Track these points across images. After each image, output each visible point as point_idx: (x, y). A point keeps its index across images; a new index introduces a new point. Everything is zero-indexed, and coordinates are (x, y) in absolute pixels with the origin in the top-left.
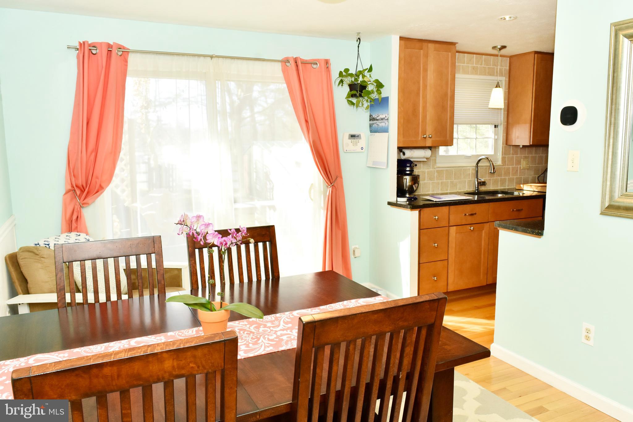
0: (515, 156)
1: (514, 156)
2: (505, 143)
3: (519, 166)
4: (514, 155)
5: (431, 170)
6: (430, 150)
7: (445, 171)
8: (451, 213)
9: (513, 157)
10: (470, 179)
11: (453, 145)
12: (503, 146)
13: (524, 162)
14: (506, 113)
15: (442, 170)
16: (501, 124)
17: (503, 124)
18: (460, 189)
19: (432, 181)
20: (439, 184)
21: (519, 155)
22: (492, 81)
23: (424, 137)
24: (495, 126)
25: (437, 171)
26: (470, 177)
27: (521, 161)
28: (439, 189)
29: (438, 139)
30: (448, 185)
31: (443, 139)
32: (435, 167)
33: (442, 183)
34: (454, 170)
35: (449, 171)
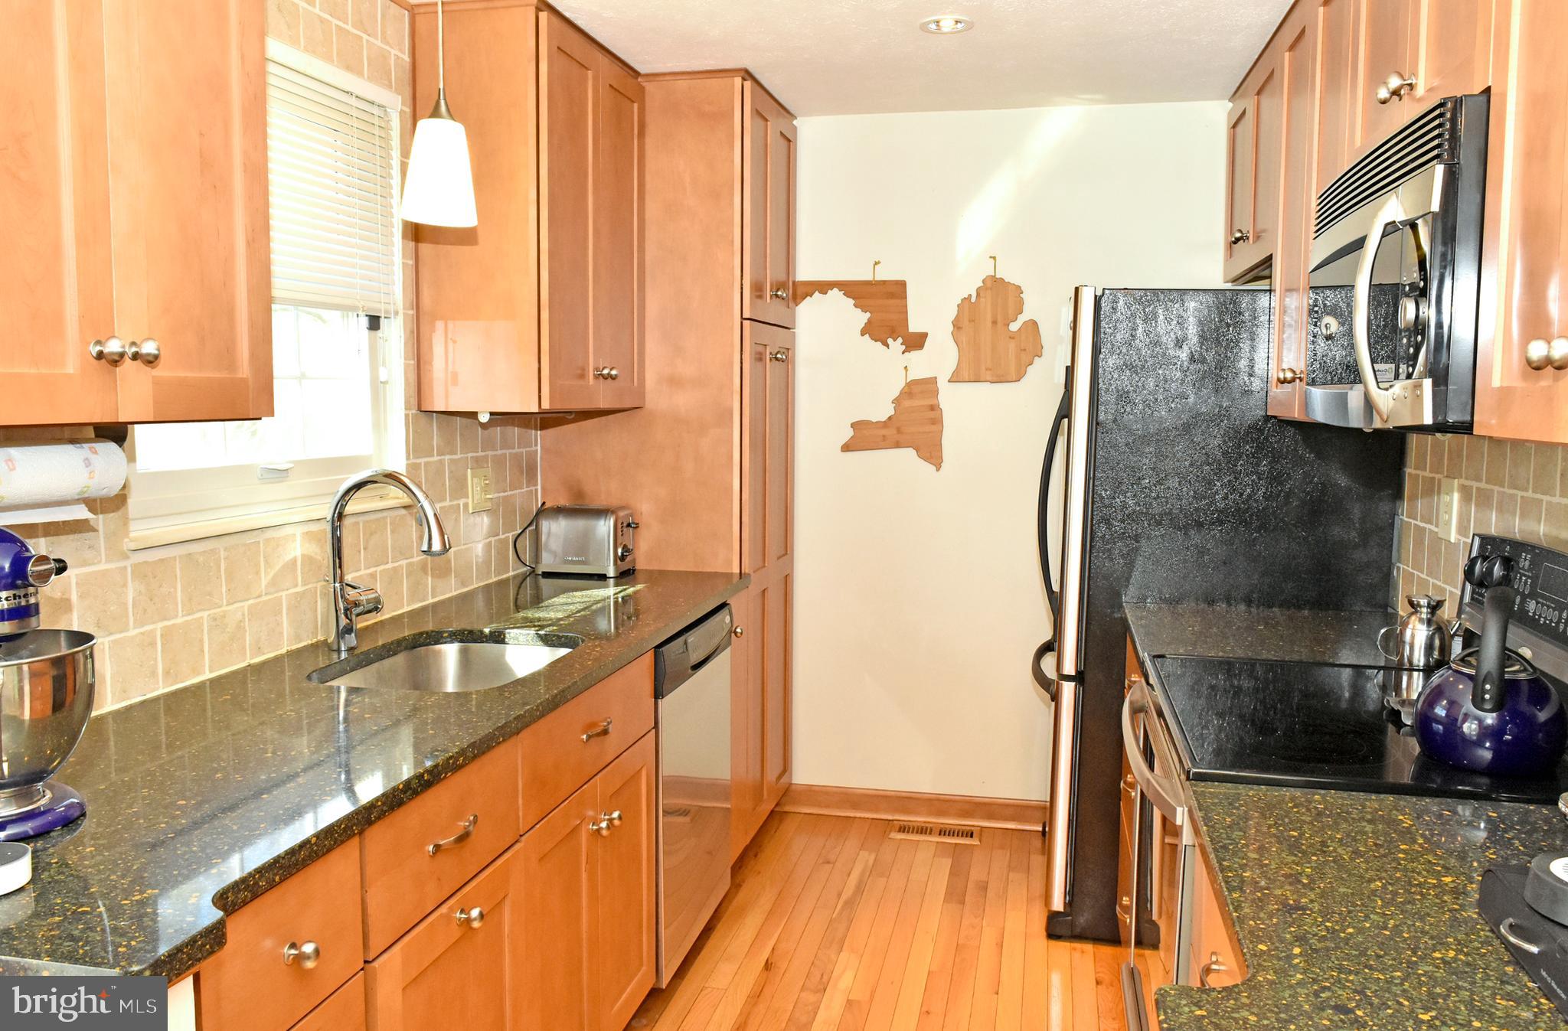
0: (447, 457)
1: (444, 460)
2: (414, 401)
3: (462, 502)
4: (443, 454)
5: (102, 567)
6: (112, 446)
7: (178, 565)
8: (370, 870)
9: (441, 462)
10: (299, 589)
11: (271, 413)
12: (407, 416)
13: (476, 480)
14: (411, 262)
15: (162, 560)
16: (396, 313)
17: (401, 312)
18: (259, 650)
19: (112, 638)
20: (153, 644)
21: (459, 456)
22: (353, 101)
23: (100, 356)
24: (374, 323)
25: (135, 566)
26: (296, 578)
27: (466, 479)
28: (154, 673)
29: (190, 374)
30: (201, 641)
31: (217, 375)
32: (128, 544)
33: (167, 634)
34: (226, 549)
35: (201, 559)
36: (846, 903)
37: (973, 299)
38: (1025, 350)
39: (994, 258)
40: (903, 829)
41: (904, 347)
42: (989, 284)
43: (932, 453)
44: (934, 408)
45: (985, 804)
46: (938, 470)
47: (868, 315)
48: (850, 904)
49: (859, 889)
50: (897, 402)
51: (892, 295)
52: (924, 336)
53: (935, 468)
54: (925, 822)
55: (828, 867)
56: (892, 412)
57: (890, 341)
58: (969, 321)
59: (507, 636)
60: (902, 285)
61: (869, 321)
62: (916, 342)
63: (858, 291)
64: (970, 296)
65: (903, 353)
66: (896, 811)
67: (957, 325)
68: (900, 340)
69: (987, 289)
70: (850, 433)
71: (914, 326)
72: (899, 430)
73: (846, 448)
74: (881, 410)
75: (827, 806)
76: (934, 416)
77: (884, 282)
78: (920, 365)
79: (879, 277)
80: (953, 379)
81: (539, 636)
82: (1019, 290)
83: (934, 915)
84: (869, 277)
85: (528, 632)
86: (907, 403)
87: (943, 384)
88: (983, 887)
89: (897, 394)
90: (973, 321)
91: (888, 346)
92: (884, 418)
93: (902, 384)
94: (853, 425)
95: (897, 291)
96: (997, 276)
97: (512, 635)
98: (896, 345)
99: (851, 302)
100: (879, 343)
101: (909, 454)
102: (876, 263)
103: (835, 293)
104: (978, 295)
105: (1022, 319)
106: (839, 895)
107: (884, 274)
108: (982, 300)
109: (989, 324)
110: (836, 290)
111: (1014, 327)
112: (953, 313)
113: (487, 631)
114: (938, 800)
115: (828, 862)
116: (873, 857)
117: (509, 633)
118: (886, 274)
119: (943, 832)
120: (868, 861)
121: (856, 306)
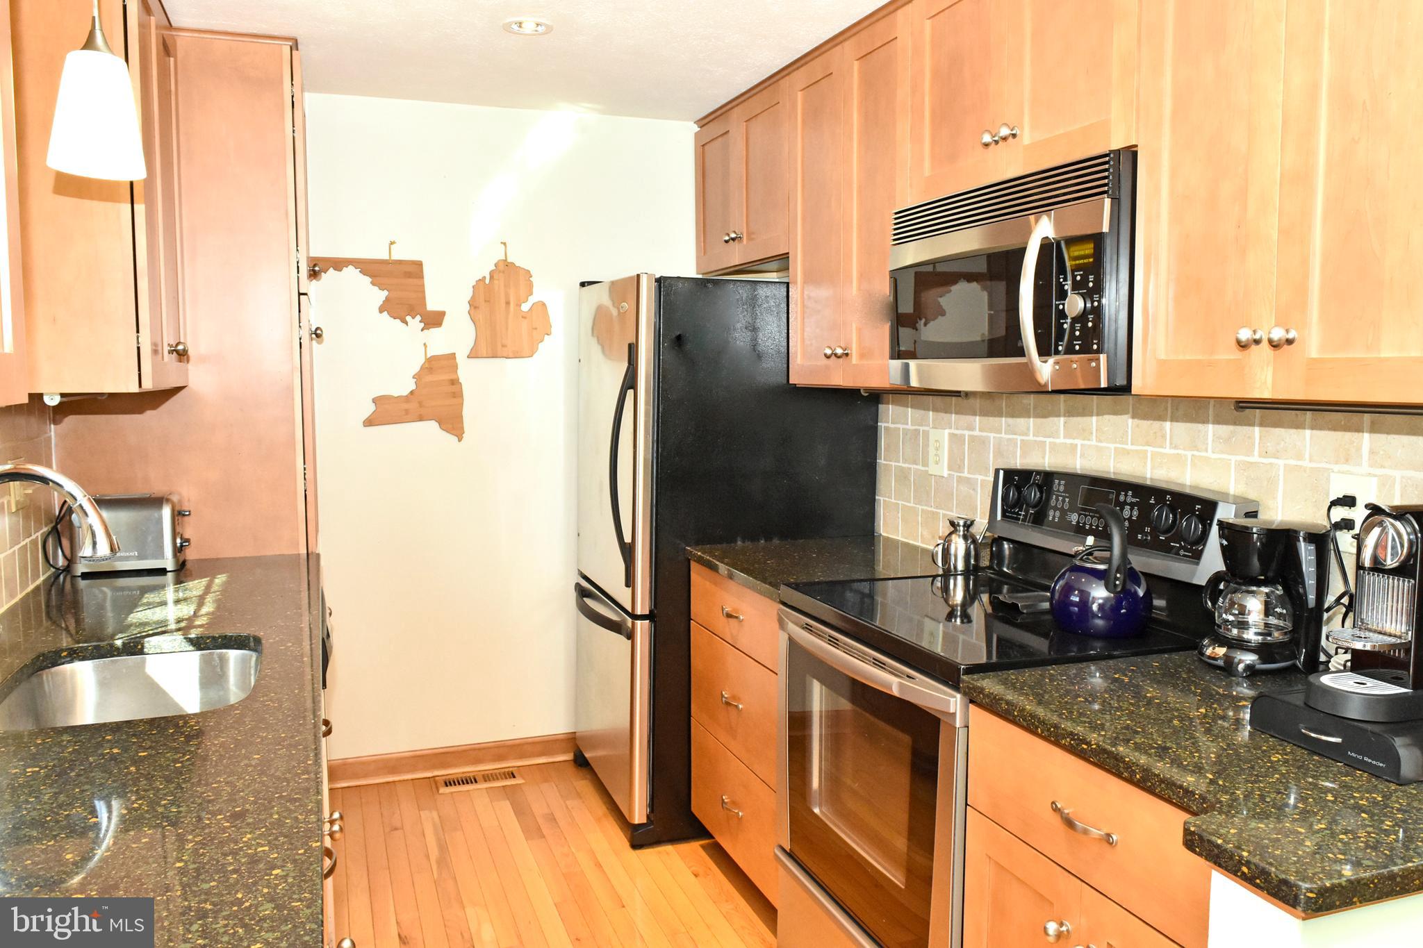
3: (5, 500)
36: (439, 862)
37: (487, 281)
38: (536, 329)
39: (505, 244)
40: (448, 783)
41: (422, 325)
42: (502, 267)
43: (453, 424)
44: (455, 382)
45: (519, 745)
46: (460, 440)
47: (385, 293)
48: (443, 861)
49: (443, 848)
50: (417, 377)
51: (409, 275)
52: (443, 314)
53: (456, 439)
54: (463, 773)
55: (399, 833)
56: (414, 387)
57: (408, 318)
58: (485, 301)
59: (146, 645)
60: (419, 265)
61: (387, 300)
62: (434, 320)
63: (374, 270)
64: (485, 277)
65: (422, 330)
66: (434, 767)
67: (473, 305)
68: (418, 318)
69: (500, 272)
70: (371, 408)
71: (432, 305)
72: (421, 404)
73: (369, 422)
74: (403, 386)
75: (365, 776)
76: (454, 389)
77: (400, 262)
78: (440, 341)
79: (395, 257)
80: (472, 356)
81: (190, 641)
82: (528, 274)
83: (525, 853)
84: (384, 256)
85: (174, 637)
86: (429, 378)
87: (461, 359)
88: (552, 819)
89: (417, 369)
90: (488, 301)
91: (407, 324)
92: (405, 393)
93: (423, 360)
94: (374, 401)
95: (414, 271)
96: (509, 260)
97: (151, 643)
98: (415, 323)
99: (368, 280)
100: (398, 321)
101: (432, 426)
102: (392, 243)
103: (350, 271)
104: (492, 277)
105: (532, 300)
106: (428, 857)
107: (399, 254)
108: (496, 282)
109: (503, 305)
110: (351, 267)
111: (525, 307)
112: (468, 294)
113: (119, 643)
114: (475, 749)
115: (396, 829)
116: (435, 814)
117: (148, 642)
118: (402, 253)
119: (487, 778)
120: (433, 819)
121: (373, 284)
